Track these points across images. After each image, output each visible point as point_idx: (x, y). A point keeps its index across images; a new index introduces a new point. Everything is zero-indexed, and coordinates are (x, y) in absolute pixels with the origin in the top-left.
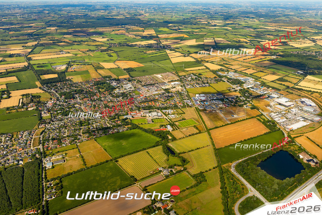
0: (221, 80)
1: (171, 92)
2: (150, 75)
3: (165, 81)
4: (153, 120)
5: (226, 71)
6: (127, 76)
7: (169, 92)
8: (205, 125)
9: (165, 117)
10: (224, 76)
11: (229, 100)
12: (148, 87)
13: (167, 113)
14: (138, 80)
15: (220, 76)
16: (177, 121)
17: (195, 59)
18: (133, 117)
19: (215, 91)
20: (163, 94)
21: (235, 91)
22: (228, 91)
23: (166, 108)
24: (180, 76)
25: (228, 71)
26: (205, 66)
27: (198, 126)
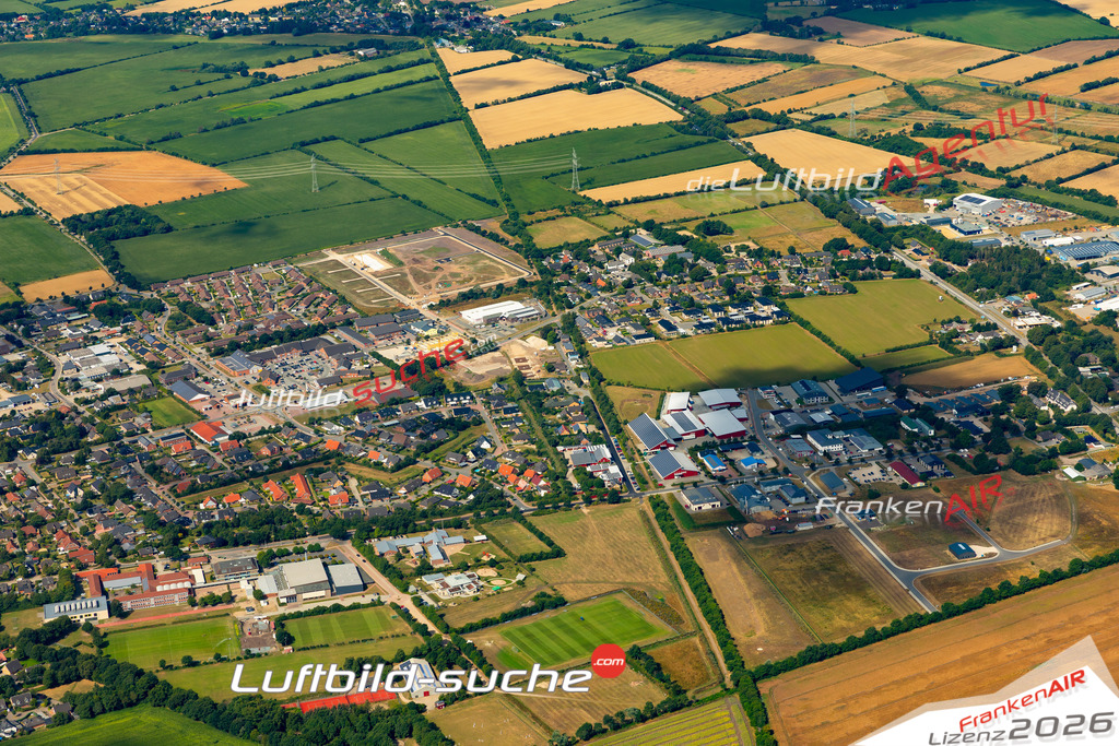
0: (884, 265)
1: (461, 390)
2: (289, 256)
3: (410, 302)
4: (292, 627)
5: (930, 191)
6: (94, 279)
7: (437, 391)
8: (726, 640)
9: (391, 594)
10: (907, 231)
11: (938, 424)
12: (262, 360)
13: (411, 563)
14: (183, 307)
15: (880, 235)
16: (487, 624)
17: (679, 103)
18: (116, 610)
19: (828, 359)
20: (390, 405)
21: (999, 346)
22: (936, 352)
23: (403, 523)
24: (541, 255)
25: (950, 188)
26: (760, 160)
27: (663, 655)
